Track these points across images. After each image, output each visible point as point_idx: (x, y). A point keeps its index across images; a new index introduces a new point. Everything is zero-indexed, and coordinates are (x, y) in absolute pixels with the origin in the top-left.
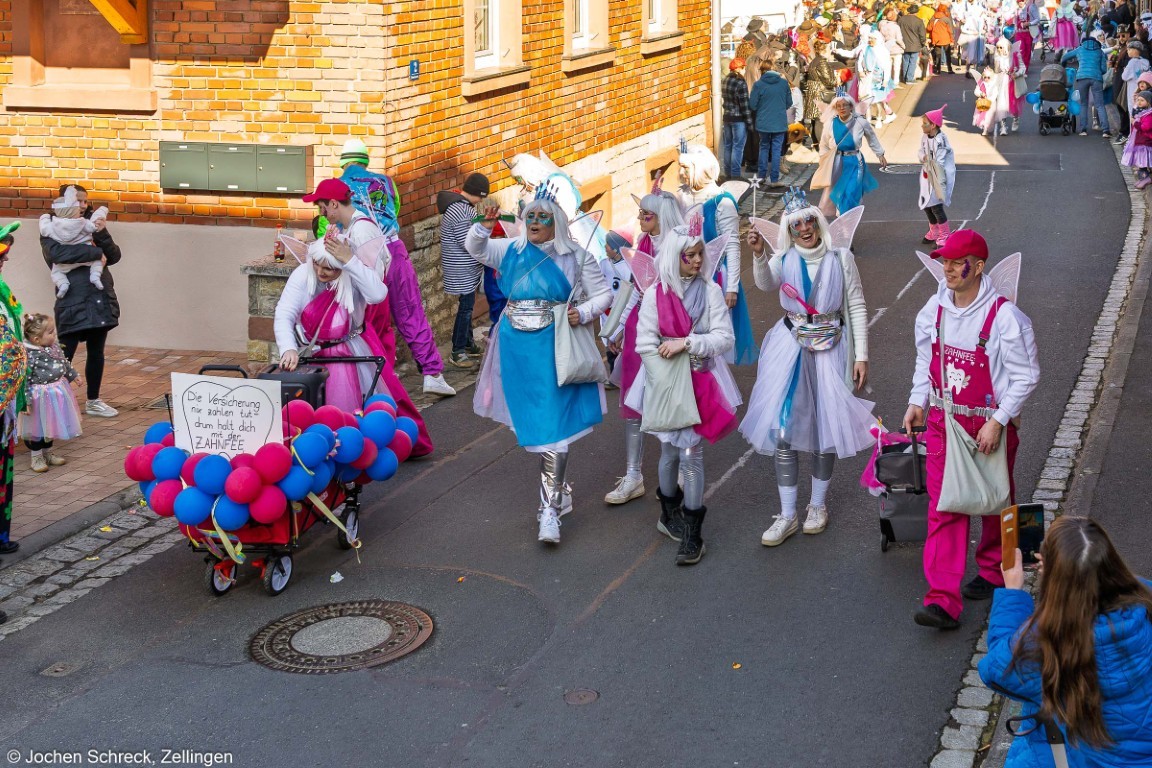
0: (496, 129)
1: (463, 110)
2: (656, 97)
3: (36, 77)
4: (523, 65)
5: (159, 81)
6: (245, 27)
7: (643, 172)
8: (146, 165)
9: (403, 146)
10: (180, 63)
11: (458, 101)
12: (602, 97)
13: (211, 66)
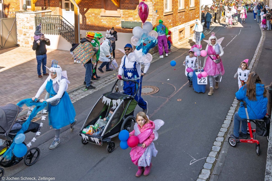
0: (168, 20)
1: (163, 17)
2: (191, 16)
3: (105, 12)
4: (172, 11)
5: (121, 12)
6: (133, 5)
7: (189, 27)
8: (120, 24)
9: (155, 22)
10: (124, 10)
11: (163, 16)
12: (183, 16)
13: (128, 10)
